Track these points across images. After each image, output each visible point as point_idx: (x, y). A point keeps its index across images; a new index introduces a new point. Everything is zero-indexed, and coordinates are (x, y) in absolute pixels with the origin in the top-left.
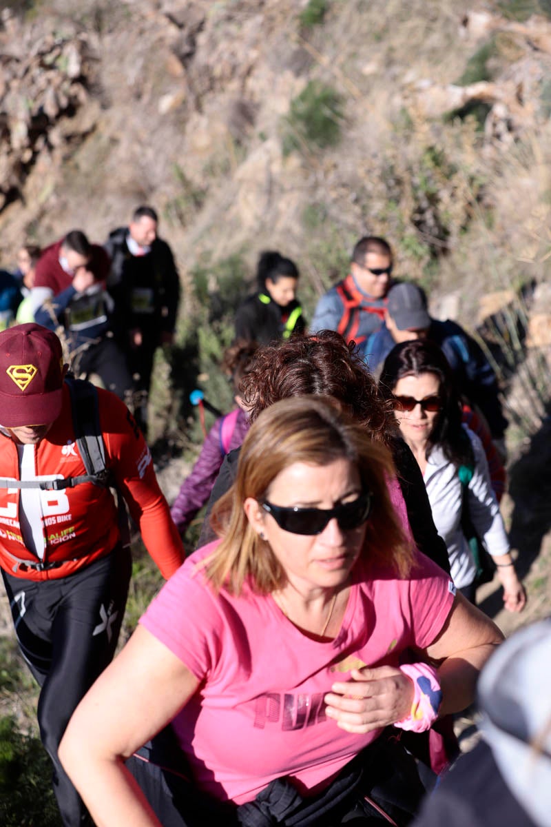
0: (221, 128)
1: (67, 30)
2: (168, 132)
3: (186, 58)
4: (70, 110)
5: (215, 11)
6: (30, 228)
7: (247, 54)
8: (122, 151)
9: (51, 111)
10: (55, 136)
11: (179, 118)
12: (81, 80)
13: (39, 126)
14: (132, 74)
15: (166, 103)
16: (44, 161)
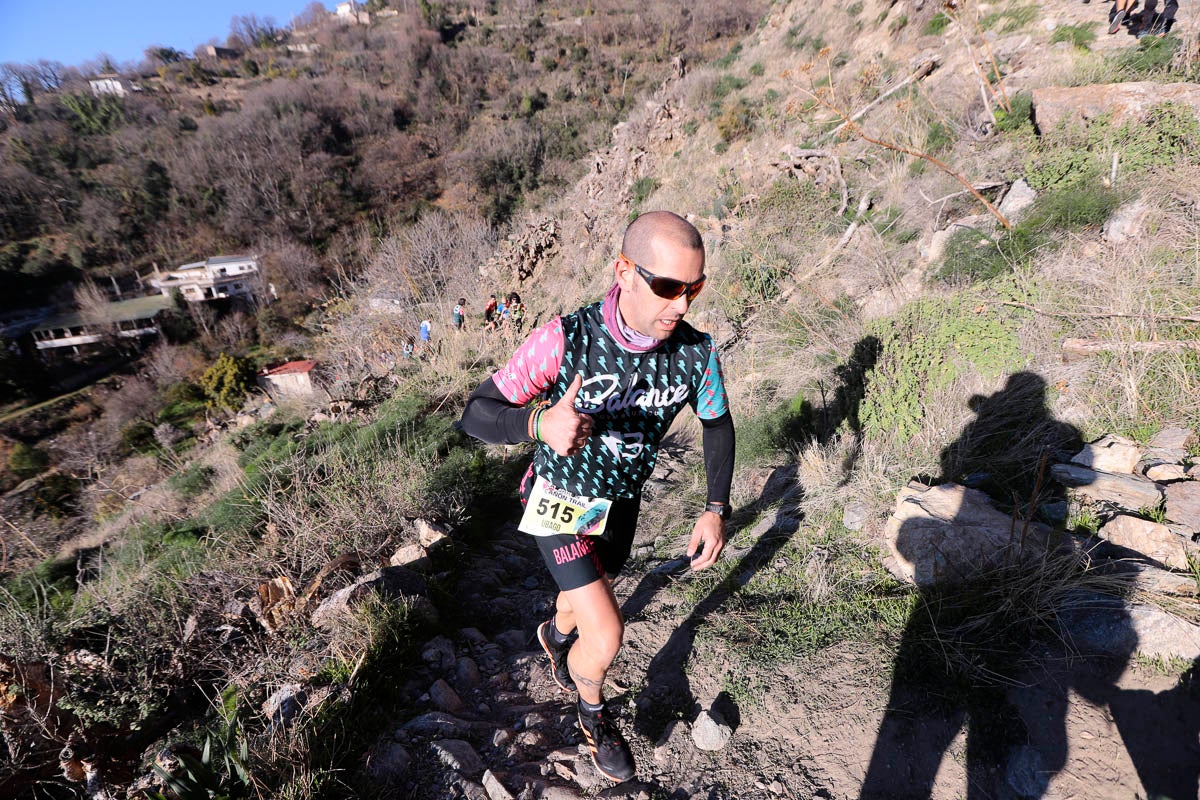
0: (600, 255)
1: (551, 218)
2: (582, 255)
3: (589, 229)
4: (550, 246)
5: (601, 213)
6: (534, 286)
7: (610, 229)
8: (566, 261)
9: (543, 245)
10: (544, 254)
11: (586, 251)
12: (554, 235)
13: (539, 250)
14: (572, 234)
15: (582, 245)
16: (539, 262)
